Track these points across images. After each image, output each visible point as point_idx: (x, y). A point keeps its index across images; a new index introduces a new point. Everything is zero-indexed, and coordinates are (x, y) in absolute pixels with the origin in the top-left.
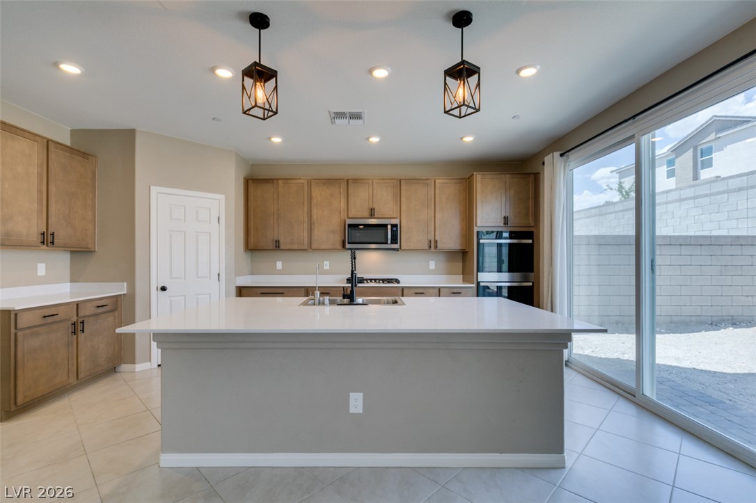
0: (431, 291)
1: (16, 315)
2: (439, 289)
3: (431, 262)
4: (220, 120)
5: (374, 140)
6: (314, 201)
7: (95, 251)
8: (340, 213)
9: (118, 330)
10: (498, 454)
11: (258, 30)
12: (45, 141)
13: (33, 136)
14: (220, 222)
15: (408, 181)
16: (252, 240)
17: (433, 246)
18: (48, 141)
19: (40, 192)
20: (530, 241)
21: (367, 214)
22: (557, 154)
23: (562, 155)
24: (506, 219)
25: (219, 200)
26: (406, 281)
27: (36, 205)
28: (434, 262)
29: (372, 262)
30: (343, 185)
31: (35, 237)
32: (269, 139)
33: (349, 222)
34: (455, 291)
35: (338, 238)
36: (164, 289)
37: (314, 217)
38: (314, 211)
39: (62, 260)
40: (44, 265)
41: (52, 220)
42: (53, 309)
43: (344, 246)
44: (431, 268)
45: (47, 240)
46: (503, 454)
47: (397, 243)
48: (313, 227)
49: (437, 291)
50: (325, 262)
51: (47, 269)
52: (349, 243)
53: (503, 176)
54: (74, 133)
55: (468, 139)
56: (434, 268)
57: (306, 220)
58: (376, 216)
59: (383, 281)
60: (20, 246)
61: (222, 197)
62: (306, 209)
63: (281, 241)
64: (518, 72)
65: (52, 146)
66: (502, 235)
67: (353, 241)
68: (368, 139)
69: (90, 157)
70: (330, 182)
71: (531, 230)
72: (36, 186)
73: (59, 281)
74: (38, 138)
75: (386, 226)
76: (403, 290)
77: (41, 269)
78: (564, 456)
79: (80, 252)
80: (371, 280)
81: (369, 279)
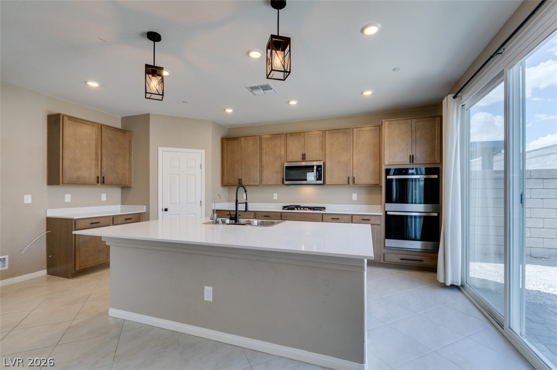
0: (345, 217)
1: (75, 221)
2: (352, 216)
3: (353, 195)
4: (187, 102)
5: (293, 103)
6: (264, 151)
7: (131, 187)
8: (281, 158)
9: (74, 232)
10: (307, 352)
11: (153, 42)
12: (100, 125)
13: (92, 123)
14: (202, 167)
15: (331, 131)
16: (225, 179)
17: (351, 182)
18: (102, 125)
19: (97, 154)
20: (436, 176)
21: (300, 157)
22: (450, 97)
23: (454, 97)
24: (412, 158)
25: (201, 153)
26: (331, 209)
27: (94, 162)
28: (356, 194)
29: (307, 194)
30: (283, 138)
31: (94, 180)
32: (225, 110)
33: (286, 164)
34: (365, 218)
35: (279, 177)
36: (166, 210)
37: (264, 162)
38: (264, 158)
39: (117, 192)
40: (105, 195)
41: (104, 169)
42: (97, 219)
43: (283, 183)
44: (353, 199)
45: (101, 181)
46: (311, 353)
47: (321, 180)
48: (263, 170)
49: (349, 218)
50: (274, 194)
51: (107, 197)
52: (286, 180)
53: (409, 121)
54: (123, 119)
55: (367, 93)
56: (356, 199)
57: (258, 164)
58: (306, 160)
59: (310, 208)
60: (85, 184)
61: (203, 151)
62: (258, 157)
63: (243, 180)
64: (362, 31)
65: (103, 128)
66: (408, 171)
67: (289, 179)
68: (288, 102)
69: (127, 133)
70: (276, 136)
71: (437, 166)
72: (94, 151)
73: (114, 204)
74: (95, 125)
75: (313, 166)
76: (323, 216)
77: (104, 197)
78: (364, 366)
79: (125, 188)
80: (304, 208)
81: (302, 207)
